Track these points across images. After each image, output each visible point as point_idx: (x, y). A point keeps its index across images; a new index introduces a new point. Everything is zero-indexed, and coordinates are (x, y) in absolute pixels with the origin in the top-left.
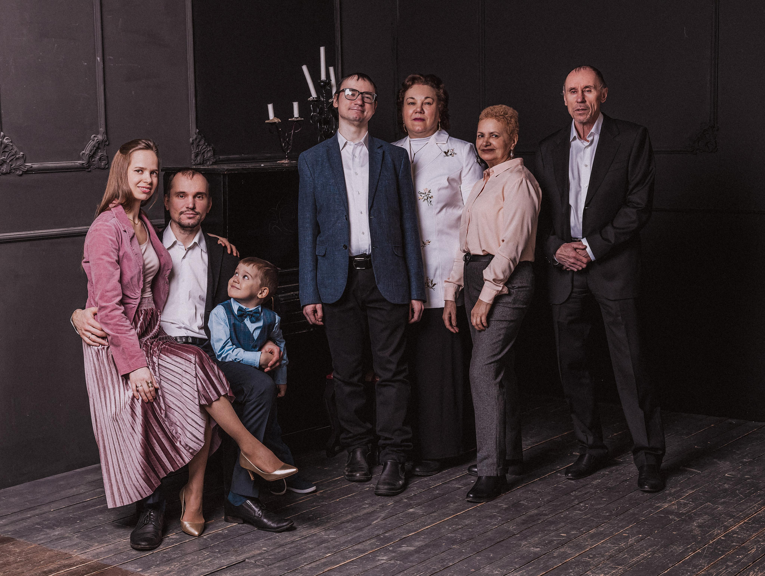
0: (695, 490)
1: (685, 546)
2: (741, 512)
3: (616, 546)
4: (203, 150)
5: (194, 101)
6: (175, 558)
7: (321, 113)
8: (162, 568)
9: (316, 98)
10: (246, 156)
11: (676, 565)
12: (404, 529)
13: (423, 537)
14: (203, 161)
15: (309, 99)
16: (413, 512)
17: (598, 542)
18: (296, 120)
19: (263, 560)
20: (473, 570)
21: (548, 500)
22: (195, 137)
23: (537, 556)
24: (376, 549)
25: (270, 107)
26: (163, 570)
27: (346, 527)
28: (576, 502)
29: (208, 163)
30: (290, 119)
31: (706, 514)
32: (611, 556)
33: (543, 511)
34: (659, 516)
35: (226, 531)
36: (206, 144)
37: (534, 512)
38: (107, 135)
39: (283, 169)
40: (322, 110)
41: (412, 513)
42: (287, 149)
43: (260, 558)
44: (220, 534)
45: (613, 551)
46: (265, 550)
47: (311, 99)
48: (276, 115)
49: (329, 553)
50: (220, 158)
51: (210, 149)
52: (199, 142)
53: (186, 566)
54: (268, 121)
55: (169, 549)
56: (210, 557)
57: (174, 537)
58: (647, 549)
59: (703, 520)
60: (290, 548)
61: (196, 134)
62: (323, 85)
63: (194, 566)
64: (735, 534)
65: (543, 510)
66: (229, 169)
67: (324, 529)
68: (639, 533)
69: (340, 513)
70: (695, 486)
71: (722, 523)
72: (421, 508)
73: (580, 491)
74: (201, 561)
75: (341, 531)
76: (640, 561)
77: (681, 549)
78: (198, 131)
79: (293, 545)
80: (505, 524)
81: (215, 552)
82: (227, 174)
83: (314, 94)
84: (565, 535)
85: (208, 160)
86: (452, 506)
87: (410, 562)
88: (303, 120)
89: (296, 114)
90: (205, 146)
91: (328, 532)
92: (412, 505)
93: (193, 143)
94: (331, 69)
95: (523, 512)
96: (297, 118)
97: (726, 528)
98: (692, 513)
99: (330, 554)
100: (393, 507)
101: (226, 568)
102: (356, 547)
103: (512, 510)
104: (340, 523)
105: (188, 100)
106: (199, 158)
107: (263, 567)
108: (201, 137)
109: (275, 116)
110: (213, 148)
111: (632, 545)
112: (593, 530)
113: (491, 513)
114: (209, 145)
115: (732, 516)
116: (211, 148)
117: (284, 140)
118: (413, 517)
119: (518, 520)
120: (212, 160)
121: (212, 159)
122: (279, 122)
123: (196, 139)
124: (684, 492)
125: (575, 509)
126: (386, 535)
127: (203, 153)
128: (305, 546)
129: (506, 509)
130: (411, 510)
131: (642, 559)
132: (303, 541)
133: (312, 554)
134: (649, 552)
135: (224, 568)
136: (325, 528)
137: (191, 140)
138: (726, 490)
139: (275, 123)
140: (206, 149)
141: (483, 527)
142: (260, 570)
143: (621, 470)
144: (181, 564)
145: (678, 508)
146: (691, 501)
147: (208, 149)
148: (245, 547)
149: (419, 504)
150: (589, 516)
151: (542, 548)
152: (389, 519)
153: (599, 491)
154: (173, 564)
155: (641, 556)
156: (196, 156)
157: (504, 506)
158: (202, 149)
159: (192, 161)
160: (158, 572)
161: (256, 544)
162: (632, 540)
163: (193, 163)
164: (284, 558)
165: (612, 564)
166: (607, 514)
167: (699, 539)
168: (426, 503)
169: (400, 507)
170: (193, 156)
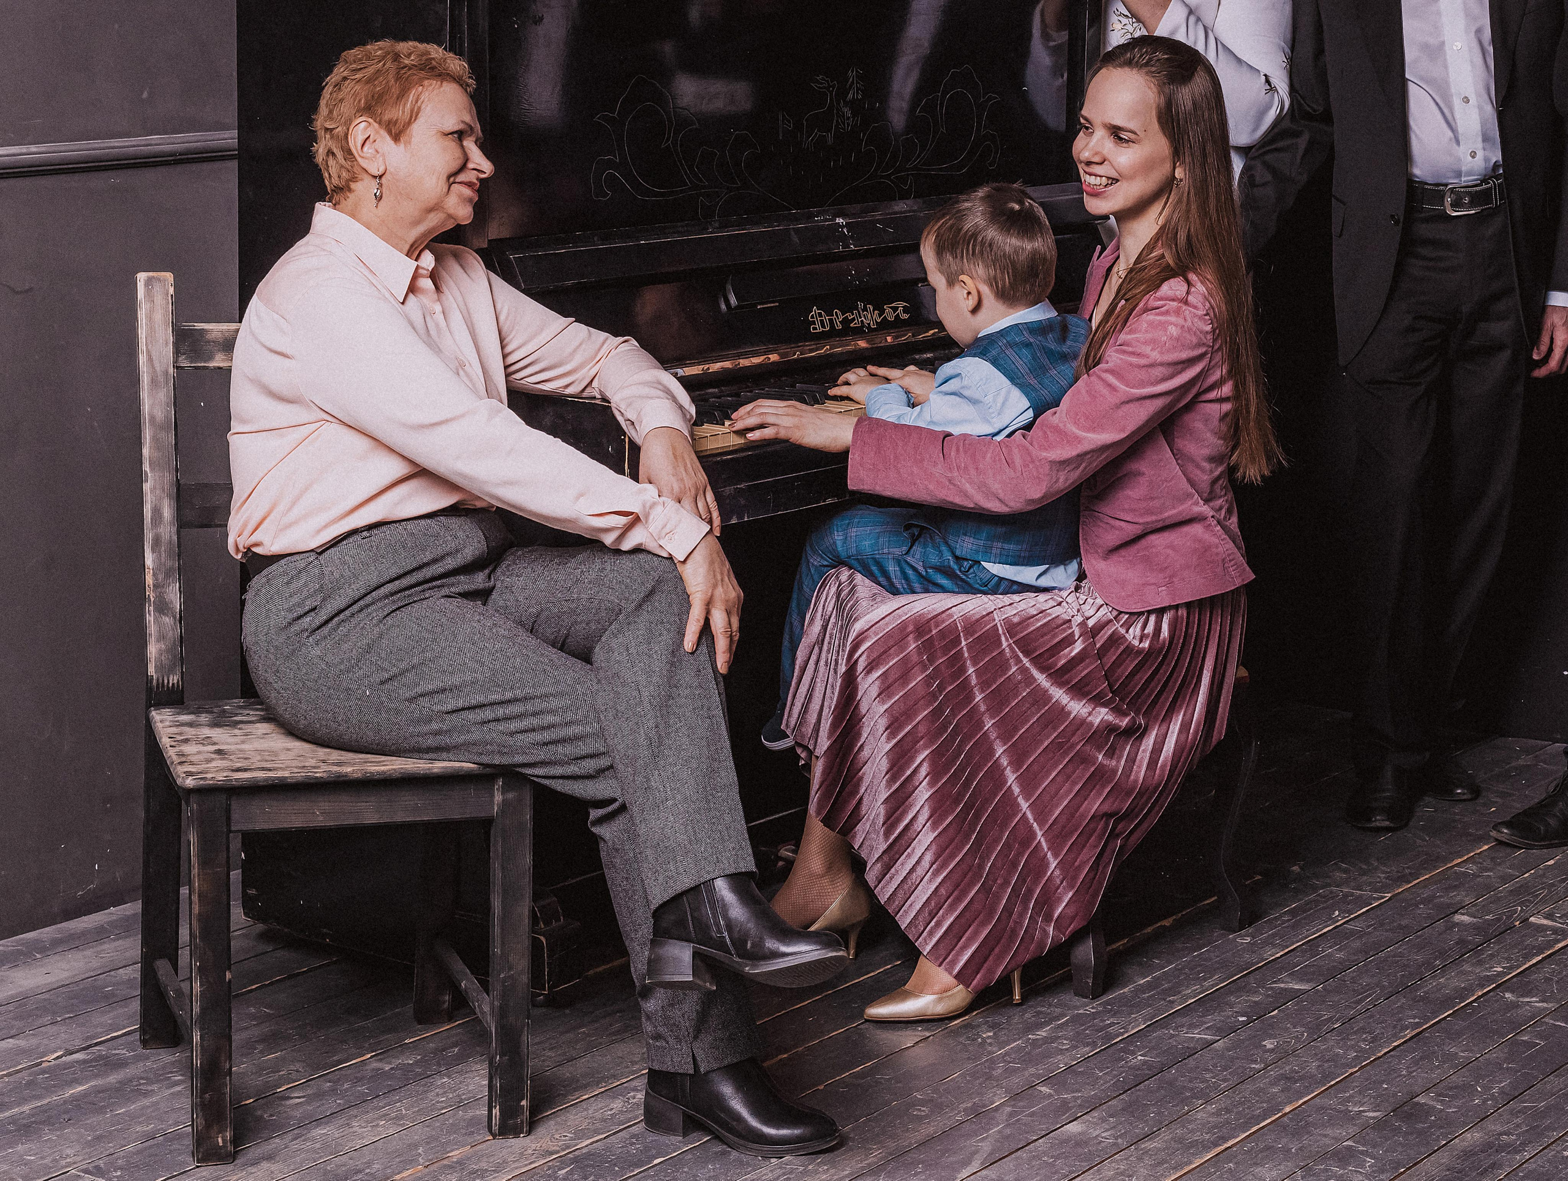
16: (1080, 1134)
21: (1502, 1092)
33: (1501, 1134)
37: (1473, 1137)
41: (1080, 1142)
65: (1499, 1128)
72: (1103, 1120)
86: (1203, 1113)
92: (1070, 1109)
95: (1438, 1140)
100: (1011, 1115)
113: (1336, 1139)
129: (1380, 1125)
130: (1074, 1128)
157: (1371, 1114)
168: (1114, 1102)
169: (1032, 1114)
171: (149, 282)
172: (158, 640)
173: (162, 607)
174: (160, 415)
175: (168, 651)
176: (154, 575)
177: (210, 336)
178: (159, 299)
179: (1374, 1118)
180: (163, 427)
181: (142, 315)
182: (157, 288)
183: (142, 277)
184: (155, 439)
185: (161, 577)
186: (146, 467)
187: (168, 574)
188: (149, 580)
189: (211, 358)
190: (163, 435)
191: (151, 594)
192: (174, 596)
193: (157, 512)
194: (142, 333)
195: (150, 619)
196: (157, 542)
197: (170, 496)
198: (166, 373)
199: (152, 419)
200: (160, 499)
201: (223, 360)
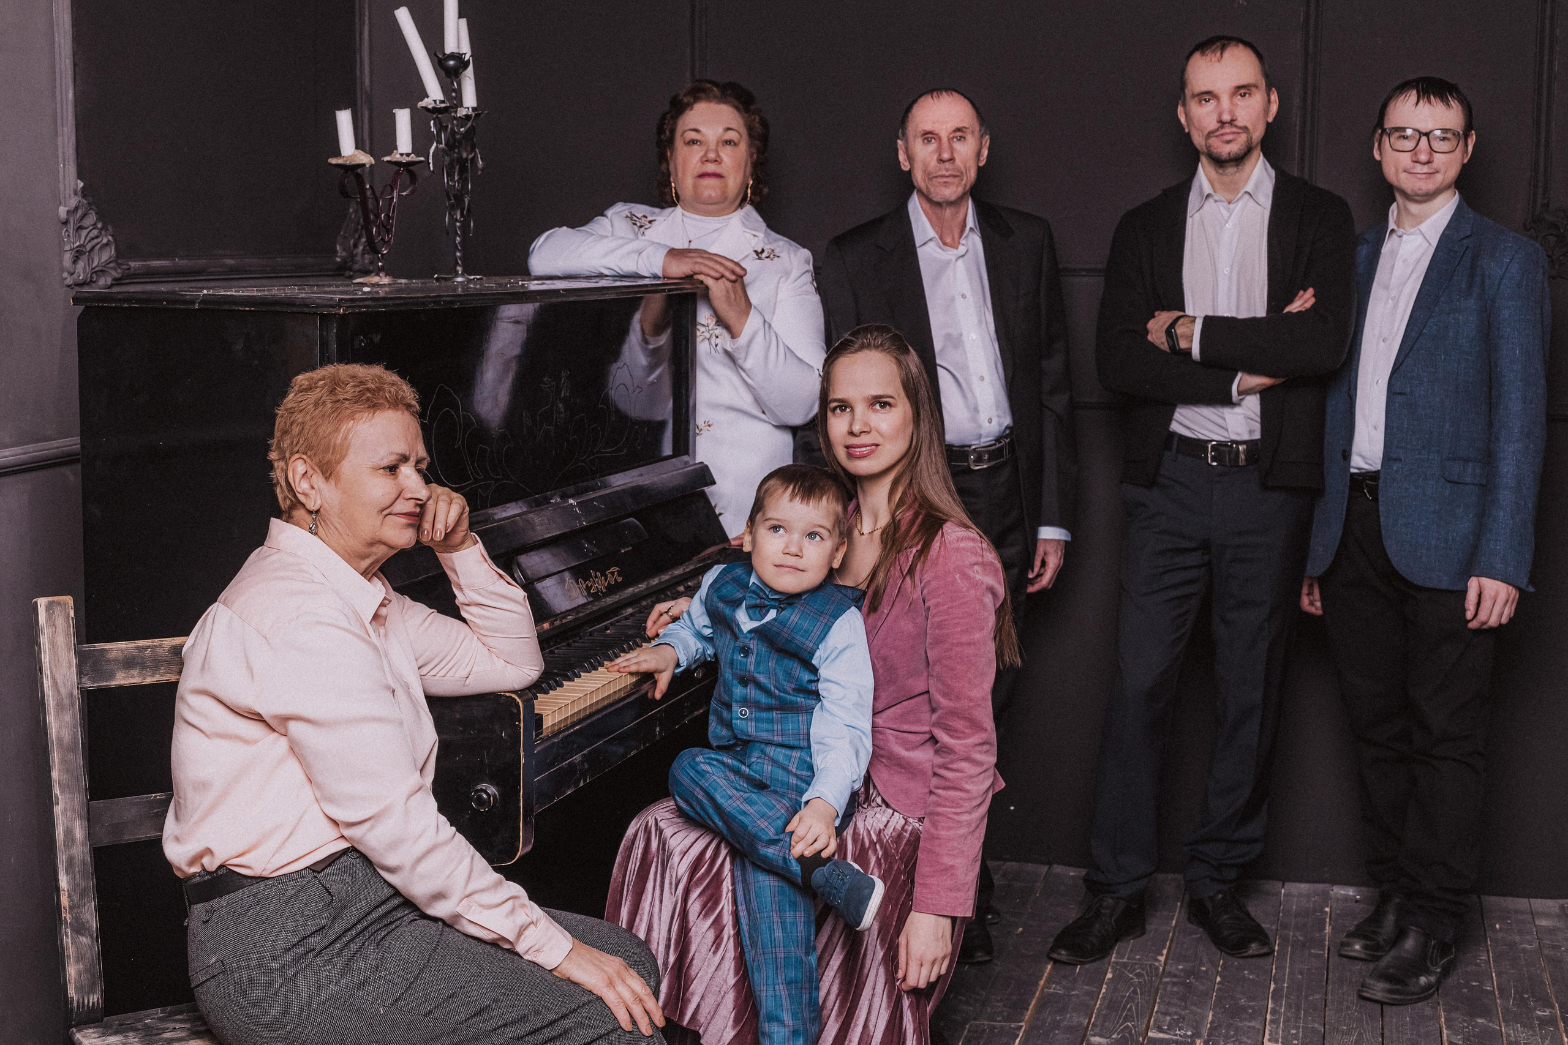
4: (89, 241)
9: (442, 102)
10: (184, 262)
14: (92, 275)
15: (426, 103)
18: (405, 159)
22: (73, 202)
29: (102, 281)
30: (390, 158)
36: (100, 225)
47: (429, 102)
50: (131, 267)
51: (109, 240)
52: (83, 218)
54: (340, 161)
61: (76, 193)
78: (81, 184)
83: (434, 91)
85: (102, 271)
88: (420, 161)
89: (404, 142)
90: (95, 232)
93: (67, 222)
96: (408, 155)
105: (54, 94)
106: (82, 265)
108: (88, 204)
109: (357, 148)
110: (115, 236)
114: (107, 227)
116: (111, 238)
117: (374, 217)
120: (113, 273)
121: (112, 268)
122: (367, 164)
123: (76, 209)
127: (89, 252)
137: (62, 211)
140: (99, 240)
147: (105, 241)
156: (75, 260)
158: (88, 239)
159: (65, 275)
163: (68, 281)
170: (67, 258)
171: (49, 607)
172: (77, 961)
173: (79, 928)
174: (67, 737)
175: (86, 971)
176: (69, 896)
177: (111, 656)
178: (60, 622)
180: (72, 749)
181: (44, 639)
182: (58, 611)
183: (42, 602)
184: (63, 761)
185: (76, 898)
186: (56, 790)
187: (83, 894)
188: (65, 901)
189: (112, 676)
190: (71, 756)
191: (67, 916)
192: (90, 916)
193: (69, 833)
194: (46, 658)
195: (68, 941)
196: (70, 862)
197: (81, 817)
198: (71, 695)
199: (60, 740)
200: (71, 820)
201: (124, 678)
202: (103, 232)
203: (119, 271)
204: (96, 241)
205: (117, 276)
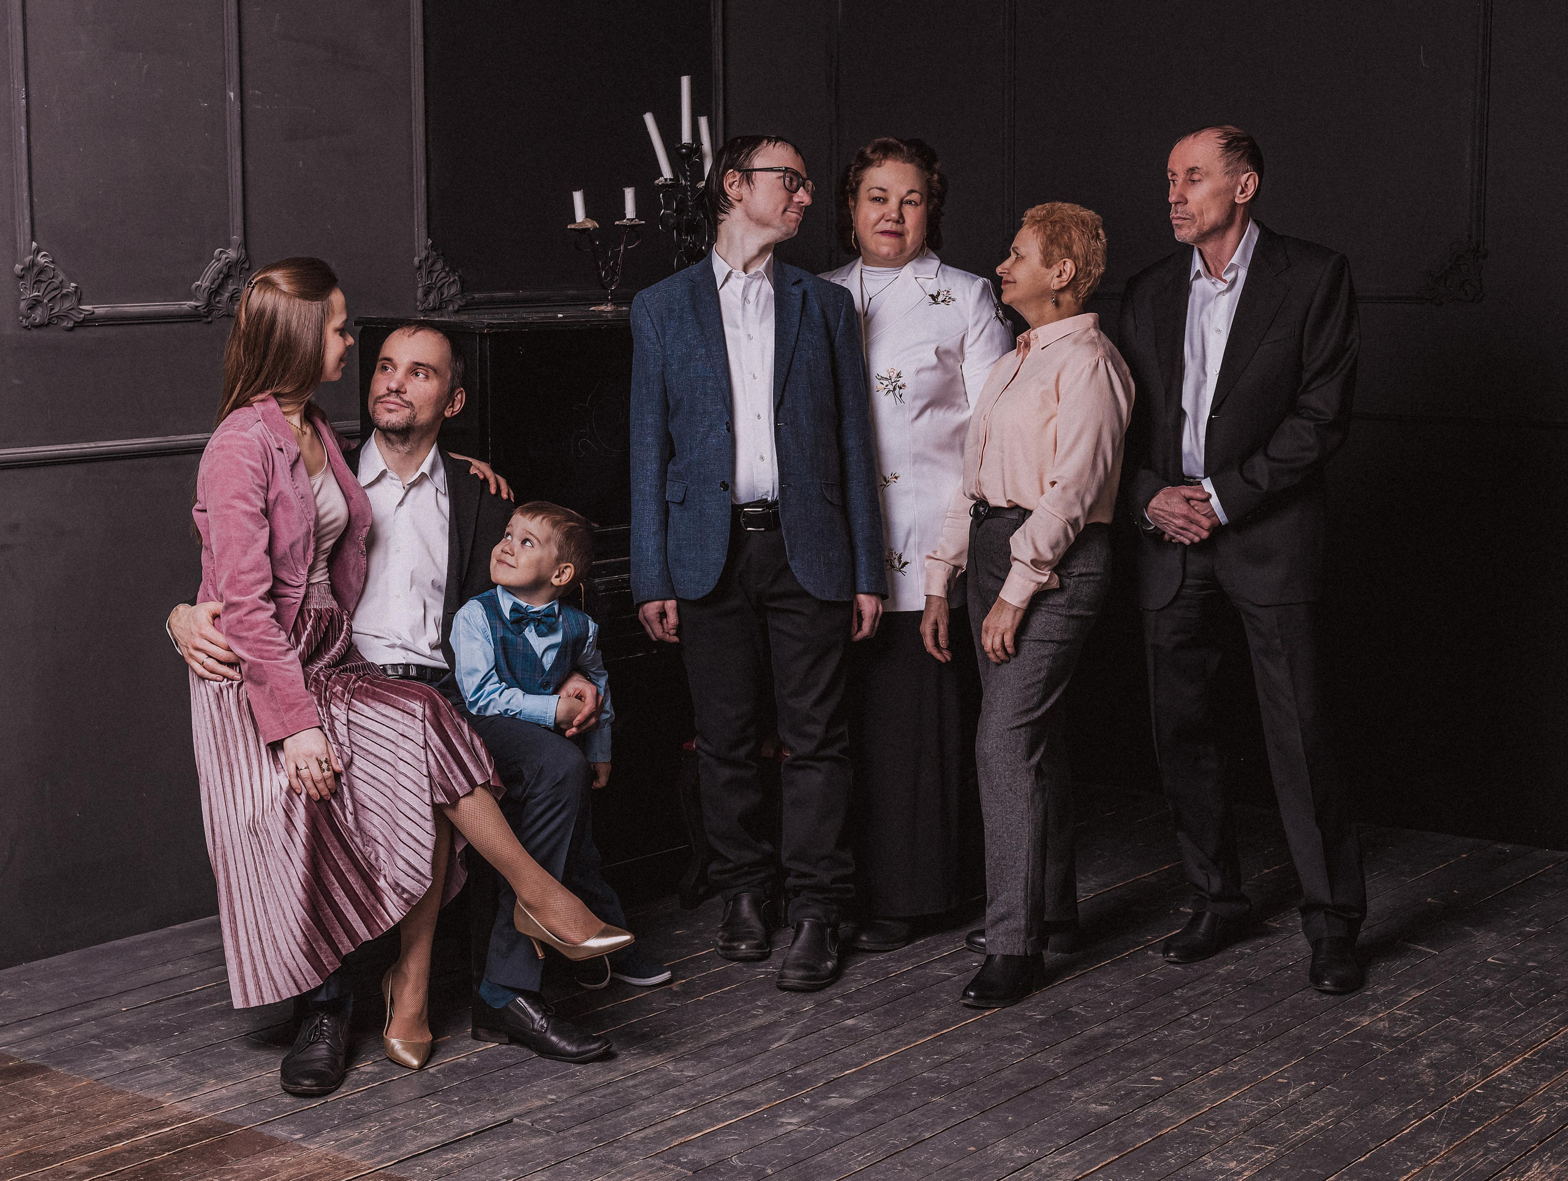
0: (1426, 990)
1: (1403, 1106)
2: (1517, 1037)
3: (1263, 1105)
4: (441, 280)
5: (423, 182)
6: (369, 1114)
7: (679, 211)
8: (343, 1133)
9: (671, 180)
10: (528, 293)
11: (1384, 1145)
12: (835, 1062)
13: (872, 1078)
14: (440, 304)
15: (657, 182)
16: (853, 1025)
17: (1227, 1094)
18: (629, 223)
19: (548, 1121)
20: (972, 1148)
21: (1126, 1006)
22: (424, 254)
23: (1103, 1123)
24: (777, 1102)
25: (578, 197)
26: (346, 1138)
27: (718, 1056)
28: (1184, 1010)
29: (450, 308)
30: (617, 223)
31: (1446, 1040)
32: (1252, 1125)
33: (1117, 1028)
34: (1351, 1043)
35: (475, 1060)
36: (447, 269)
37: (1098, 1029)
38: (246, 249)
39: (603, 325)
40: (682, 202)
41: (851, 1029)
42: (612, 283)
43: (542, 1115)
44: (462, 1065)
45: (1258, 1113)
46: (552, 1100)
47: (660, 181)
48: (588, 214)
49: (681, 1107)
50: (474, 298)
51: (455, 280)
52: (433, 264)
53: (392, 1129)
54: (573, 226)
55: (359, 1094)
56: (443, 1112)
57: (369, 1069)
58: (1325, 1112)
59: (1439, 1052)
60: (604, 1096)
61: (426, 248)
62: (685, 154)
63: (408, 1129)
64: (1504, 1083)
65: (1117, 1025)
66: (492, 323)
67: (672, 1057)
68: (1309, 1077)
69: (704, 1025)
70: (1427, 982)
71: (1480, 1060)
72: (870, 1017)
73: (1193, 989)
74: (423, 1120)
75: (708, 1064)
76: (1311, 1135)
77: (1393, 1113)
78: (430, 242)
79: (610, 1090)
80: (1038, 1055)
81: (453, 1102)
82: (488, 334)
83: (667, 172)
84: (1160, 1079)
85: (449, 300)
86: (933, 1015)
87: (846, 1130)
88: (642, 224)
89: (630, 211)
90: (443, 274)
91: (681, 1065)
92: (851, 1011)
93: (420, 268)
94: (703, 122)
95: (1075, 1031)
96: (633, 219)
97: (1487, 1070)
98: (1418, 1037)
99: (684, 1111)
100: (814, 1014)
101: (474, 1135)
102: (736, 1097)
103: (1054, 1024)
104: (704, 1045)
105: (411, 179)
106: (431, 297)
107: (548, 1134)
108: (438, 255)
109: (587, 216)
110: (460, 277)
111: (1294, 1103)
112: (1217, 1069)
113: (1013, 1030)
114: (453, 270)
115: (1499, 1046)
116: (456, 278)
117: (605, 263)
118: (854, 1036)
119: (1066, 1045)
120: (459, 302)
121: (457, 299)
122: (595, 229)
123: (427, 258)
124: (1402, 994)
125: (1182, 1026)
126: (799, 1072)
127: (440, 288)
128: (633, 1093)
129: (1042, 1023)
130: (850, 1022)
131: (1316, 1132)
132: (631, 1083)
133: (646, 1109)
134: (1331, 1117)
135: (469, 1136)
136: (675, 1056)
137: (416, 260)
138: (1488, 992)
139: (589, 229)
140: (448, 279)
141: (995, 1059)
142: (542, 1140)
143: (1277, 946)
144: (383, 1126)
145: (1389, 1028)
146: (1416, 1013)
147: (451, 280)
148: (512, 1093)
149: (864, 1010)
150: (1209, 1040)
151: (1113, 1105)
152: (805, 1040)
153: (1230, 989)
154: (366, 1125)
155: (1312, 1126)
156: (426, 294)
157: (1039, 1017)
158: (439, 278)
159: (418, 303)
160: (336, 1141)
161: (535, 1086)
162: (1296, 1092)
163: (420, 308)
164: (589, 1117)
165: (1253, 1142)
166: (1247, 1037)
167: (1432, 1092)
168: (880, 1008)
169: (826, 1015)
170: (420, 293)
179: (1040, 1019)
202: (450, 274)
203: (464, 300)
204: (445, 280)
205: (462, 304)
